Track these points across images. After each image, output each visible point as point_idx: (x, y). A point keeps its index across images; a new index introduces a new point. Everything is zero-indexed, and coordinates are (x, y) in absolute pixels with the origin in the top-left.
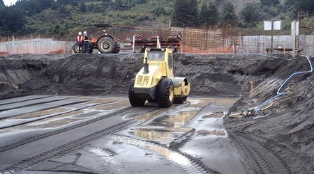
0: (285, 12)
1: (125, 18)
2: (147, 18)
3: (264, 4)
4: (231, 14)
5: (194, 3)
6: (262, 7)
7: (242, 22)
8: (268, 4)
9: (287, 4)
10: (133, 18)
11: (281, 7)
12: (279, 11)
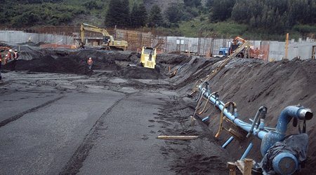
0: (205, 13)
1: (63, 11)
2: (82, 12)
3: (187, 5)
4: (158, 15)
5: (127, 3)
6: (185, 8)
7: (166, 21)
8: (191, 6)
9: (207, 5)
10: (70, 11)
11: (202, 8)
12: (200, 12)
